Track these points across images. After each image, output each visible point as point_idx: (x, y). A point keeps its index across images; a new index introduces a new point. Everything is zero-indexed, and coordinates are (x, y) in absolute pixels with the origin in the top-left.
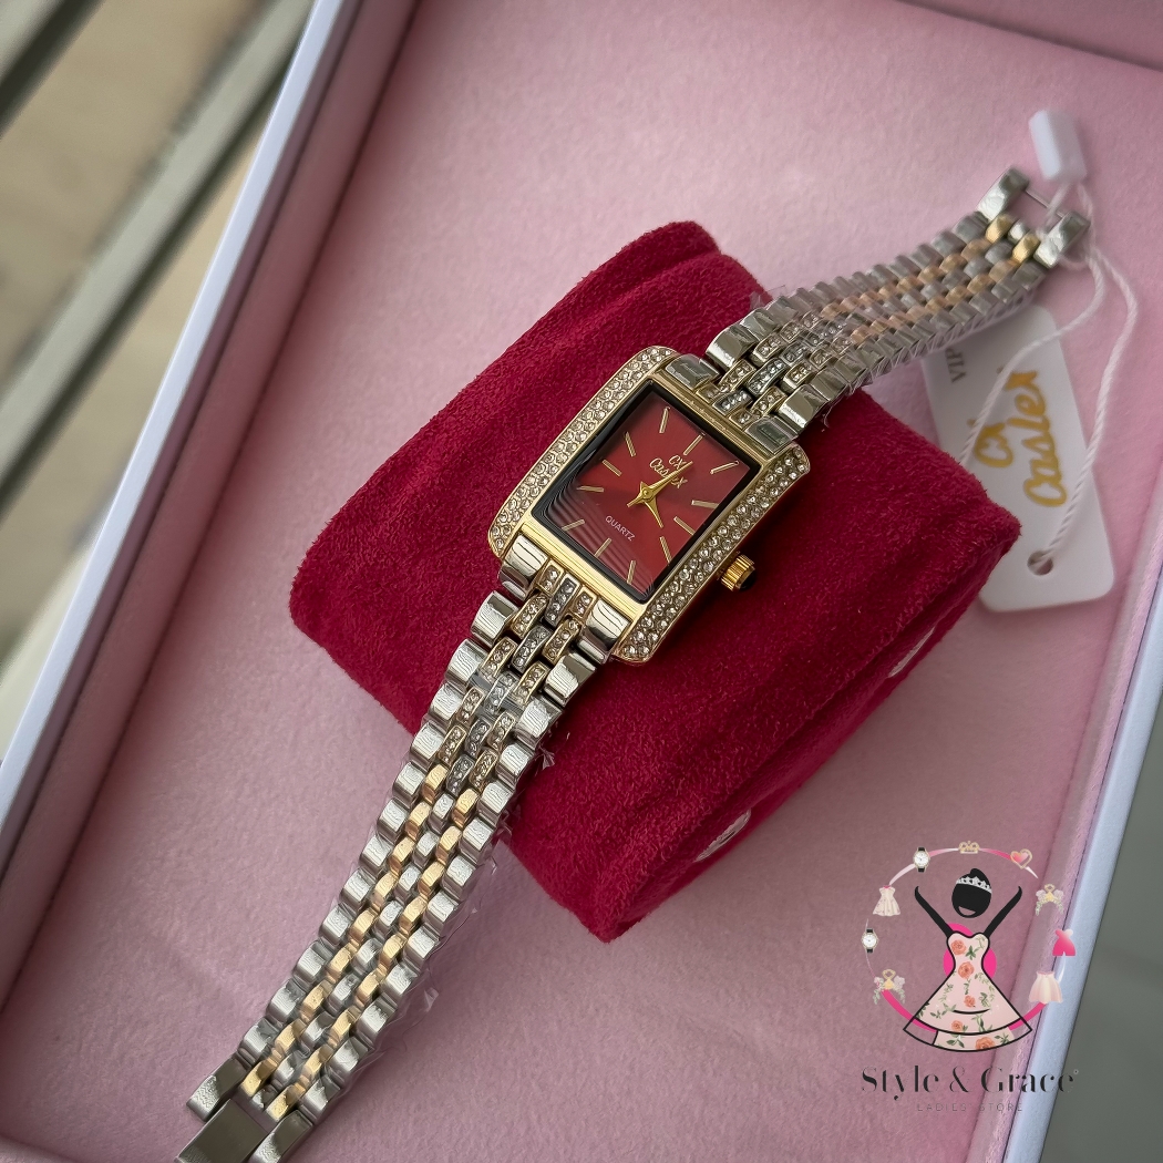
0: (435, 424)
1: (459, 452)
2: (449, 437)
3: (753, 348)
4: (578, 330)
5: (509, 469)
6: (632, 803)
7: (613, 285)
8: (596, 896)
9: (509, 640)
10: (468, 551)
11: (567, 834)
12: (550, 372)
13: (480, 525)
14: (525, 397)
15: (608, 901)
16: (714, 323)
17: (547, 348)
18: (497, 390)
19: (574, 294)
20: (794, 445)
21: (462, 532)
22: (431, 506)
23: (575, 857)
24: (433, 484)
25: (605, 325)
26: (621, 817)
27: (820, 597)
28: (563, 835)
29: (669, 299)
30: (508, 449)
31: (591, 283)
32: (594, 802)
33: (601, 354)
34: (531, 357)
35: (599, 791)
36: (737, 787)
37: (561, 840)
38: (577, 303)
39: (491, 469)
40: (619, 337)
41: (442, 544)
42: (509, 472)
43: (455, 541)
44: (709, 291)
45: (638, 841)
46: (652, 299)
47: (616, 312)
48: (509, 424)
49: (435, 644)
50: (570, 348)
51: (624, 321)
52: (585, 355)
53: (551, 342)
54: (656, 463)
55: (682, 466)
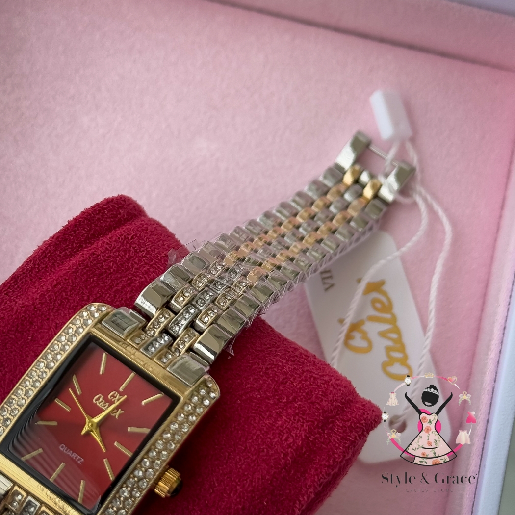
3: (172, 297)
4: (34, 290)
7: (61, 253)
12: (12, 326)
17: (10, 306)
19: (31, 261)
20: (207, 376)
25: (55, 286)
27: (234, 495)
29: (105, 261)
31: (44, 252)
33: (53, 309)
38: (33, 268)
40: (67, 294)
44: (136, 252)
46: (92, 262)
47: (64, 275)
50: (28, 306)
51: (70, 281)
52: (40, 311)
53: (14, 301)
54: (98, 399)
55: (119, 400)
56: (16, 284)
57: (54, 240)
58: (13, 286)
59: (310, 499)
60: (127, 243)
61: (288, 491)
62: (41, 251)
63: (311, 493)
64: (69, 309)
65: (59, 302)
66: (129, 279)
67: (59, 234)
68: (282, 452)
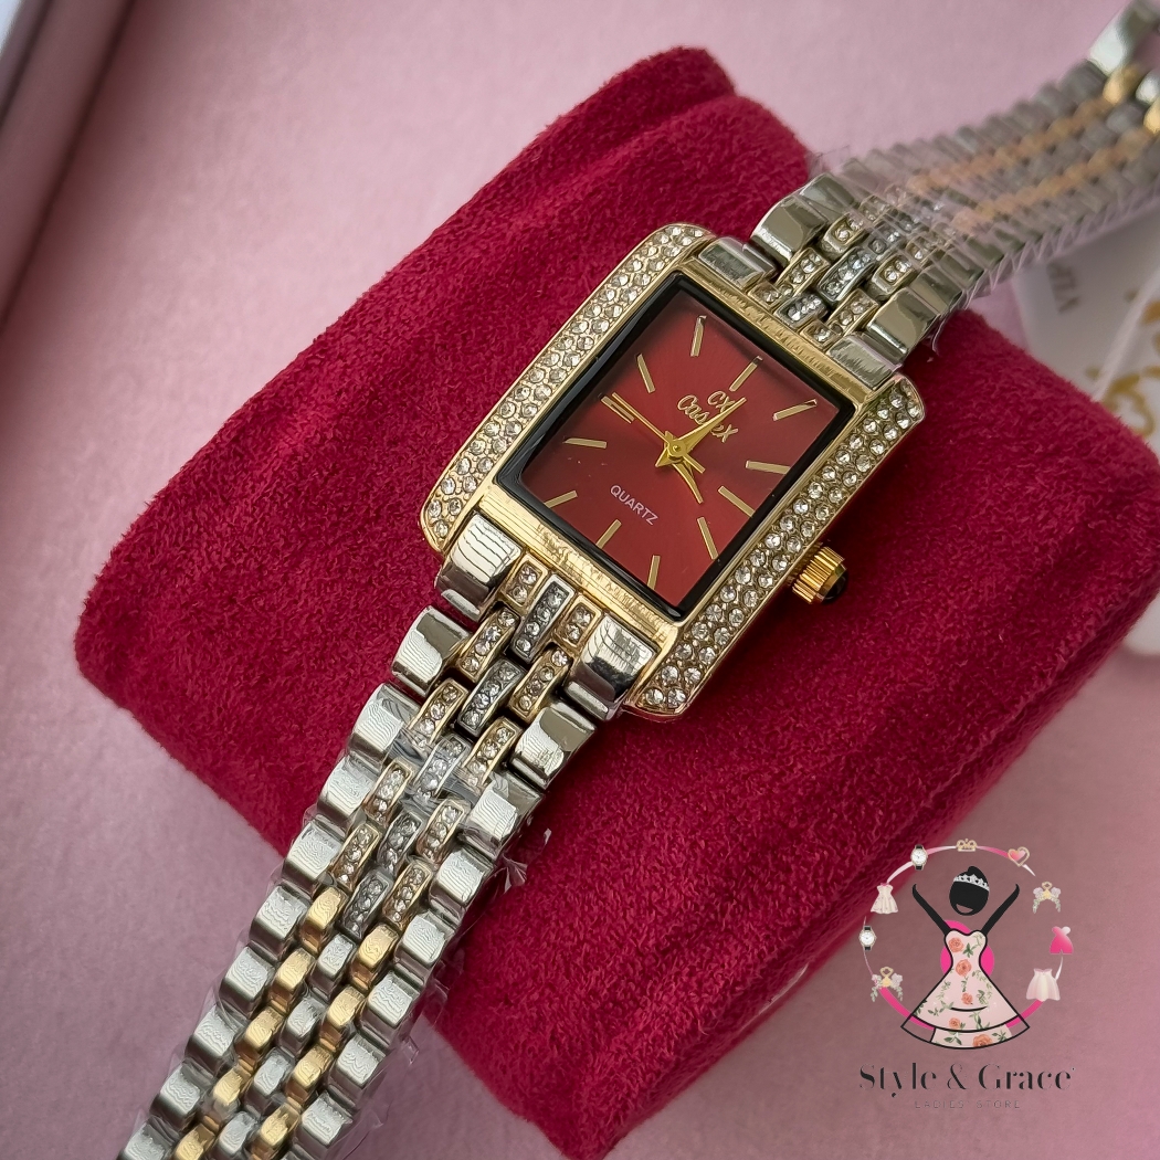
0: (322, 345)
1: (363, 390)
2: (346, 367)
3: (823, 231)
4: (547, 202)
5: (445, 415)
6: (651, 942)
7: (597, 135)
8: (585, 1094)
9: (454, 683)
10: (381, 545)
11: (542, 994)
12: (506, 266)
13: (400, 503)
14: (469, 304)
15: (606, 1101)
16: (755, 196)
17: (499, 230)
18: (422, 294)
19: (537, 148)
20: (898, 378)
21: (372, 514)
22: (321, 475)
23: (554, 1031)
24: (324, 439)
25: (591, 195)
26: (633, 965)
27: (942, 615)
28: (536, 996)
29: (686, 156)
30: (443, 385)
31: (563, 132)
32: (589, 942)
33: (586, 239)
34: (473, 243)
35: (598, 924)
36: (817, 915)
37: (530, 1006)
38: (542, 162)
39: (416, 416)
40: (613, 213)
41: (339, 534)
42: (445, 420)
43: (361, 528)
44: (744, 148)
45: (659, 1003)
46: (660, 156)
47: (607, 176)
48: (443, 346)
49: (327, 693)
50: (536, 229)
51: (620, 189)
52: (560, 240)
53: (505, 221)
54: (687, 403)
55: (728, 408)
56: (508, 192)
57: (583, 111)
58: (503, 194)
59: (1087, 641)
60: (725, 130)
61: (1044, 620)
62: (558, 130)
63: (1089, 627)
64: (617, 241)
65: (598, 226)
66: (732, 195)
67: (594, 101)
68: (1035, 544)
